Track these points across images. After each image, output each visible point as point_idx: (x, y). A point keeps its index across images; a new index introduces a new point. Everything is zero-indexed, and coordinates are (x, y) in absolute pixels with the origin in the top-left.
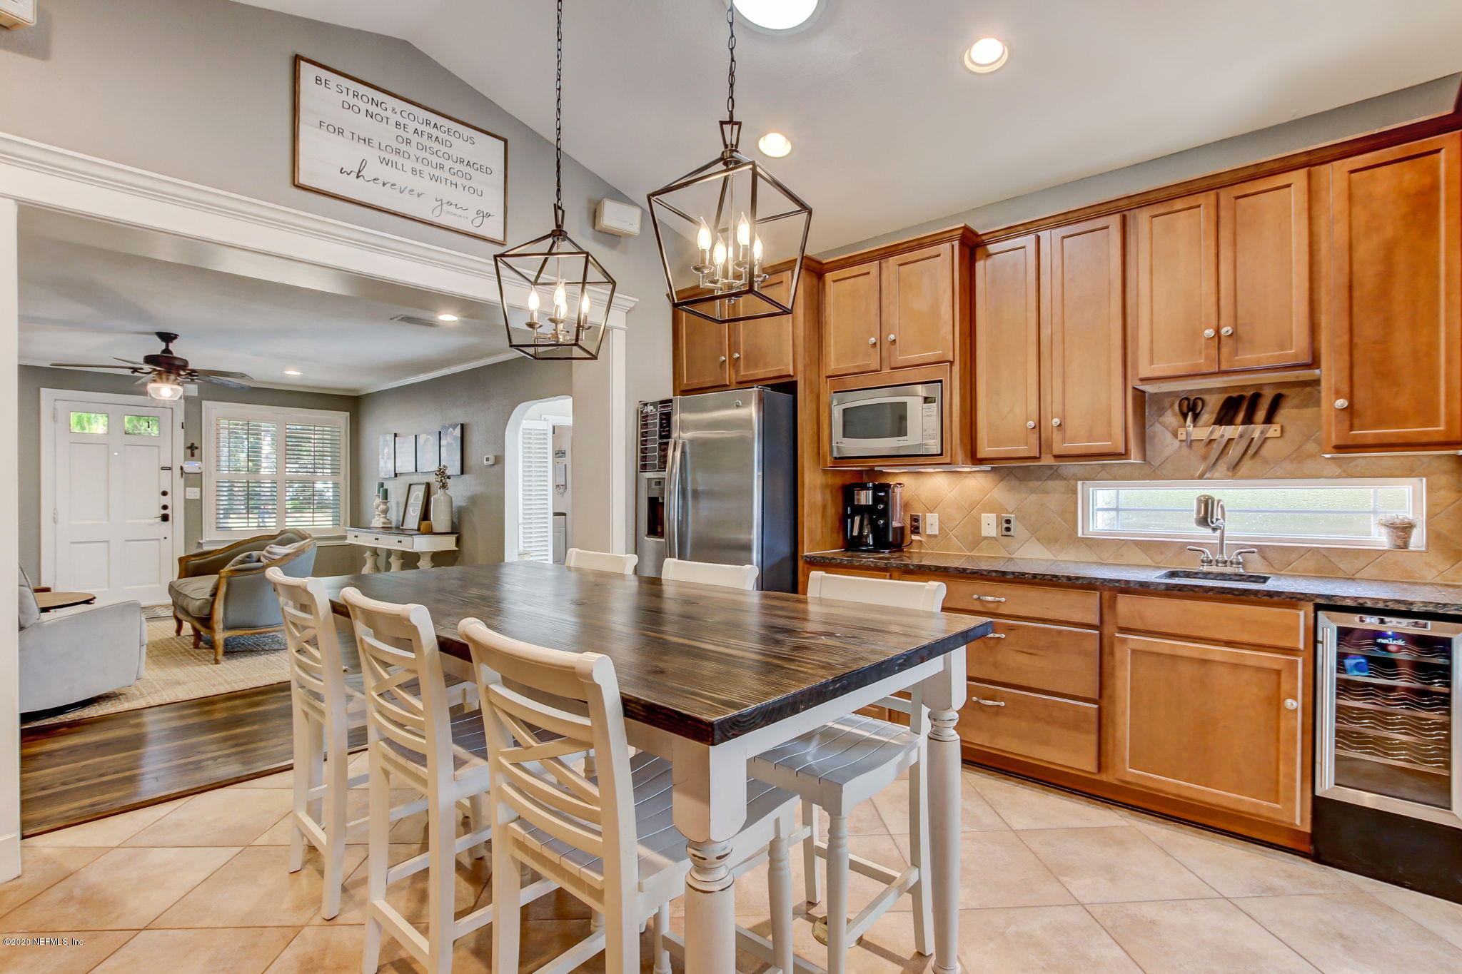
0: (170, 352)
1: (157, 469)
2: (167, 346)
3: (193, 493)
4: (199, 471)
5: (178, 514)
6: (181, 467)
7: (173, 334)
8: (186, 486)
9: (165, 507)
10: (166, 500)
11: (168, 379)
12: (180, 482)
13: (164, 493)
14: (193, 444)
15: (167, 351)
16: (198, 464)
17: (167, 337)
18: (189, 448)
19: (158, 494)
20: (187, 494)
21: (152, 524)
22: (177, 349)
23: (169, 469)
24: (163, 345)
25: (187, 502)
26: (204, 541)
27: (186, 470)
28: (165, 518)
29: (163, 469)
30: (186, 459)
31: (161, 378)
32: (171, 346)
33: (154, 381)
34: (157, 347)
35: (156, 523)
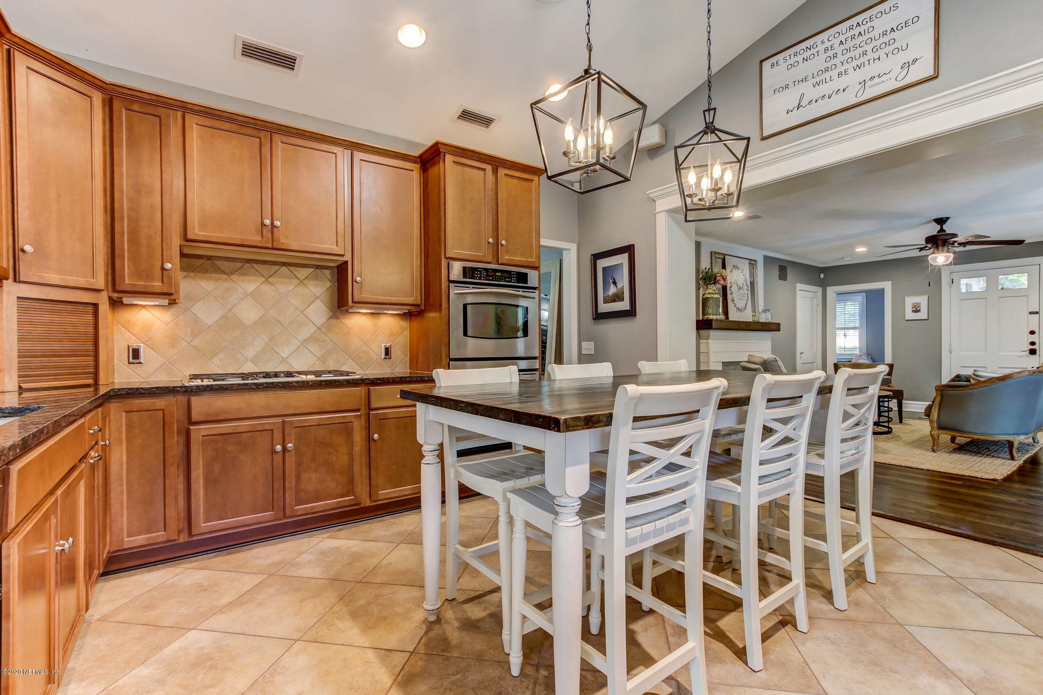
0: (944, 231)
1: (1026, 313)
2: (942, 227)
7: (943, 218)
9: (1033, 343)
10: (1033, 338)
11: (943, 250)
13: (1032, 333)
15: (942, 230)
17: (941, 221)
19: (1027, 333)
21: (1020, 357)
22: (948, 228)
23: (1037, 313)
24: (939, 227)
28: (1033, 352)
29: (1031, 313)
31: (938, 250)
32: (945, 227)
33: (933, 253)
34: (934, 229)
35: (1023, 356)
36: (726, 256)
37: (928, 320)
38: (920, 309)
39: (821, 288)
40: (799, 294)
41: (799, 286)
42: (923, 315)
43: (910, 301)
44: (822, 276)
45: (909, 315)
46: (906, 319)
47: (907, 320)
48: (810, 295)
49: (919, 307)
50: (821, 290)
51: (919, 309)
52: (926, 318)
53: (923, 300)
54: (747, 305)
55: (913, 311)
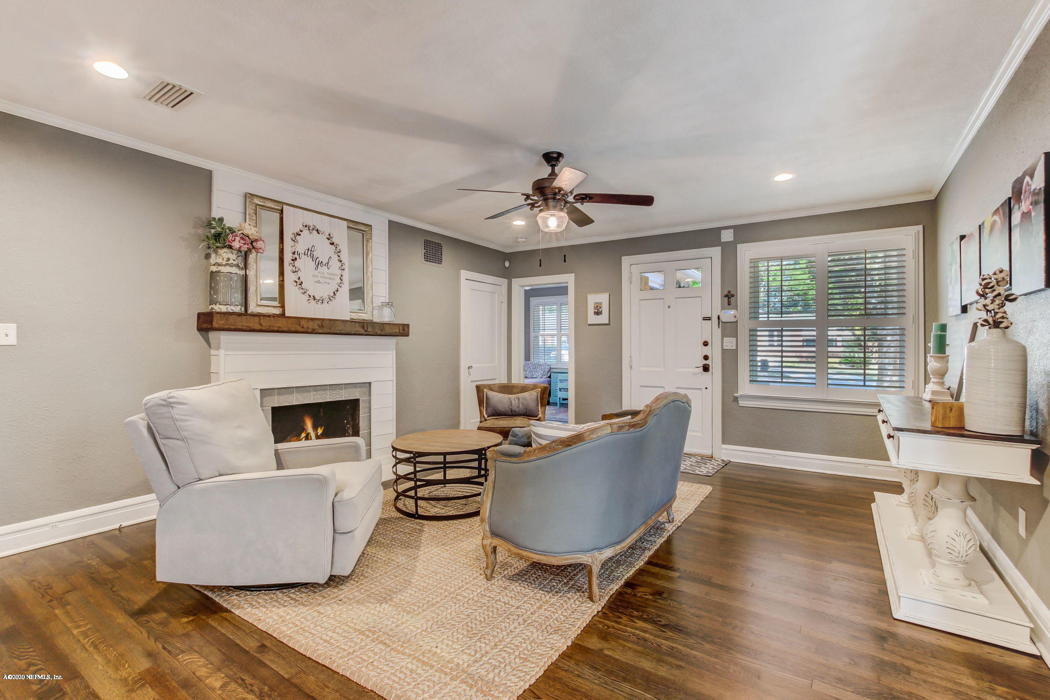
1: (700, 319)
2: (553, 170)
3: (730, 343)
4: (734, 320)
5: (716, 364)
6: (719, 316)
8: (723, 336)
9: (706, 358)
10: (707, 351)
12: (718, 332)
13: (706, 344)
14: (729, 292)
16: (732, 312)
18: (726, 296)
19: (700, 344)
20: (725, 344)
21: (694, 374)
23: (709, 319)
25: (724, 351)
26: (738, 395)
27: (723, 319)
28: (706, 368)
29: (705, 319)
30: (723, 308)
35: (698, 373)
36: (285, 207)
37: (609, 324)
38: (602, 311)
39: (507, 280)
40: (465, 286)
41: (464, 274)
42: (603, 319)
43: (593, 299)
44: (507, 264)
45: (592, 319)
46: (589, 323)
47: (589, 325)
48: (490, 288)
49: (600, 308)
50: (507, 282)
51: (600, 310)
52: (608, 322)
53: (603, 298)
54: (338, 294)
55: (595, 312)
